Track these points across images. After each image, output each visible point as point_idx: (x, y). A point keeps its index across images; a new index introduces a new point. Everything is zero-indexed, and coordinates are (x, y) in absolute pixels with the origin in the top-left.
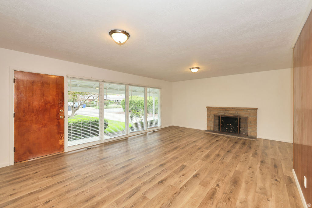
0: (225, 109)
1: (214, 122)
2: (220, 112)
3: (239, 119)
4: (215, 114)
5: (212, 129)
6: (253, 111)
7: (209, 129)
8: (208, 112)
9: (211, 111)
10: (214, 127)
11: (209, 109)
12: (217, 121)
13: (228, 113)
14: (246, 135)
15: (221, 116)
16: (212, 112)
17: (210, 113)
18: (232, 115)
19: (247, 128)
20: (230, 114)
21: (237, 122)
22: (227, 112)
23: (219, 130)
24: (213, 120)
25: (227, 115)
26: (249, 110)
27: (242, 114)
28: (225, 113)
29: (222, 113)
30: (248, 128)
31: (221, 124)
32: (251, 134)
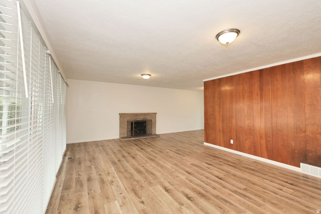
0: (136, 115)
1: (128, 128)
2: (133, 118)
3: (147, 122)
4: (128, 120)
6: (154, 115)
7: (122, 136)
9: (124, 117)
10: (127, 133)
11: (122, 116)
12: (130, 127)
14: (151, 134)
15: (134, 122)
16: (125, 119)
17: (123, 120)
18: (142, 120)
20: (140, 119)
21: (146, 124)
22: (138, 117)
23: (132, 135)
24: (126, 126)
25: (138, 119)
26: (152, 115)
27: (148, 118)
28: (136, 118)
29: (134, 119)
30: (152, 128)
31: (134, 129)
32: (153, 133)
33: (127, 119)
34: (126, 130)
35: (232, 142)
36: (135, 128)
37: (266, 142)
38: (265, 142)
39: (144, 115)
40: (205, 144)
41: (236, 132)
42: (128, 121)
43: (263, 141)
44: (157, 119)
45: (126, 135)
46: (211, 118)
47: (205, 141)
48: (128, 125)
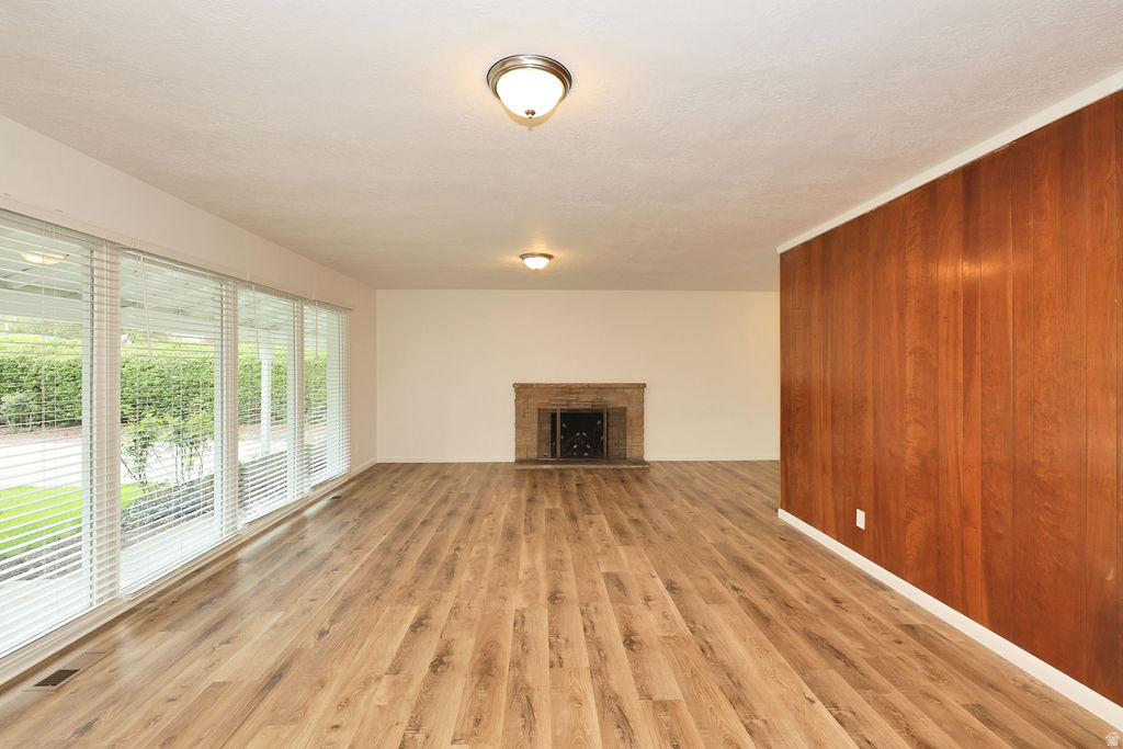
0: (568, 389)
1: (540, 431)
2: (555, 400)
3: (605, 415)
4: (542, 407)
5: (533, 454)
6: (637, 392)
7: (523, 456)
8: (521, 401)
9: (529, 397)
10: (539, 448)
11: (521, 389)
12: (548, 427)
13: (577, 400)
14: (623, 459)
15: (558, 412)
16: (531, 400)
17: (524, 403)
18: (589, 407)
19: (625, 438)
20: (583, 403)
21: (602, 423)
22: (574, 397)
23: (553, 455)
24: (535, 426)
25: (575, 406)
26: (627, 391)
27: (613, 400)
28: (569, 401)
29: (559, 404)
30: (628, 437)
31: (559, 437)
32: (632, 453)
33: (535, 402)
34: (536, 436)
35: (861, 520)
36: (563, 431)
37: (986, 541)
38: (980, 538)
39: (595, 390)
40: (784, 516)
41: (876, 477)
42: (539, 410)
43: (974, 537)
44: (645, 406)
45: (535, 453)
46: (798, 410)
47: (782, 503)
48: (540, 423)
